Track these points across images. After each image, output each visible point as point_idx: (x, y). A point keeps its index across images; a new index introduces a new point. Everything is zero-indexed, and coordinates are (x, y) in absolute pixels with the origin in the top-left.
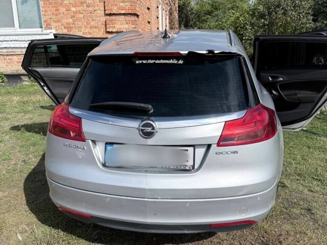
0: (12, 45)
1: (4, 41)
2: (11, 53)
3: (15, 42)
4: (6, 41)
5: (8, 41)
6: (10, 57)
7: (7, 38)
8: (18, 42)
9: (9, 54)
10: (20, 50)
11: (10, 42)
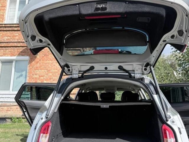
0: (6, 100)
1: (2, 98)
2: (4, 105)
3: (8, 99)
4: (3, 98)
5: (4, 98)
6: (3, 107)
7: (4, 96)
8: (9, 99)
9: (2, 105)
10: (9, 103)
11: (5, 99)
